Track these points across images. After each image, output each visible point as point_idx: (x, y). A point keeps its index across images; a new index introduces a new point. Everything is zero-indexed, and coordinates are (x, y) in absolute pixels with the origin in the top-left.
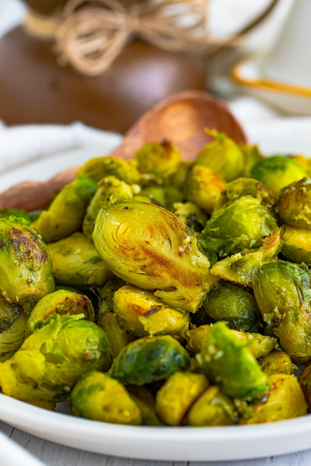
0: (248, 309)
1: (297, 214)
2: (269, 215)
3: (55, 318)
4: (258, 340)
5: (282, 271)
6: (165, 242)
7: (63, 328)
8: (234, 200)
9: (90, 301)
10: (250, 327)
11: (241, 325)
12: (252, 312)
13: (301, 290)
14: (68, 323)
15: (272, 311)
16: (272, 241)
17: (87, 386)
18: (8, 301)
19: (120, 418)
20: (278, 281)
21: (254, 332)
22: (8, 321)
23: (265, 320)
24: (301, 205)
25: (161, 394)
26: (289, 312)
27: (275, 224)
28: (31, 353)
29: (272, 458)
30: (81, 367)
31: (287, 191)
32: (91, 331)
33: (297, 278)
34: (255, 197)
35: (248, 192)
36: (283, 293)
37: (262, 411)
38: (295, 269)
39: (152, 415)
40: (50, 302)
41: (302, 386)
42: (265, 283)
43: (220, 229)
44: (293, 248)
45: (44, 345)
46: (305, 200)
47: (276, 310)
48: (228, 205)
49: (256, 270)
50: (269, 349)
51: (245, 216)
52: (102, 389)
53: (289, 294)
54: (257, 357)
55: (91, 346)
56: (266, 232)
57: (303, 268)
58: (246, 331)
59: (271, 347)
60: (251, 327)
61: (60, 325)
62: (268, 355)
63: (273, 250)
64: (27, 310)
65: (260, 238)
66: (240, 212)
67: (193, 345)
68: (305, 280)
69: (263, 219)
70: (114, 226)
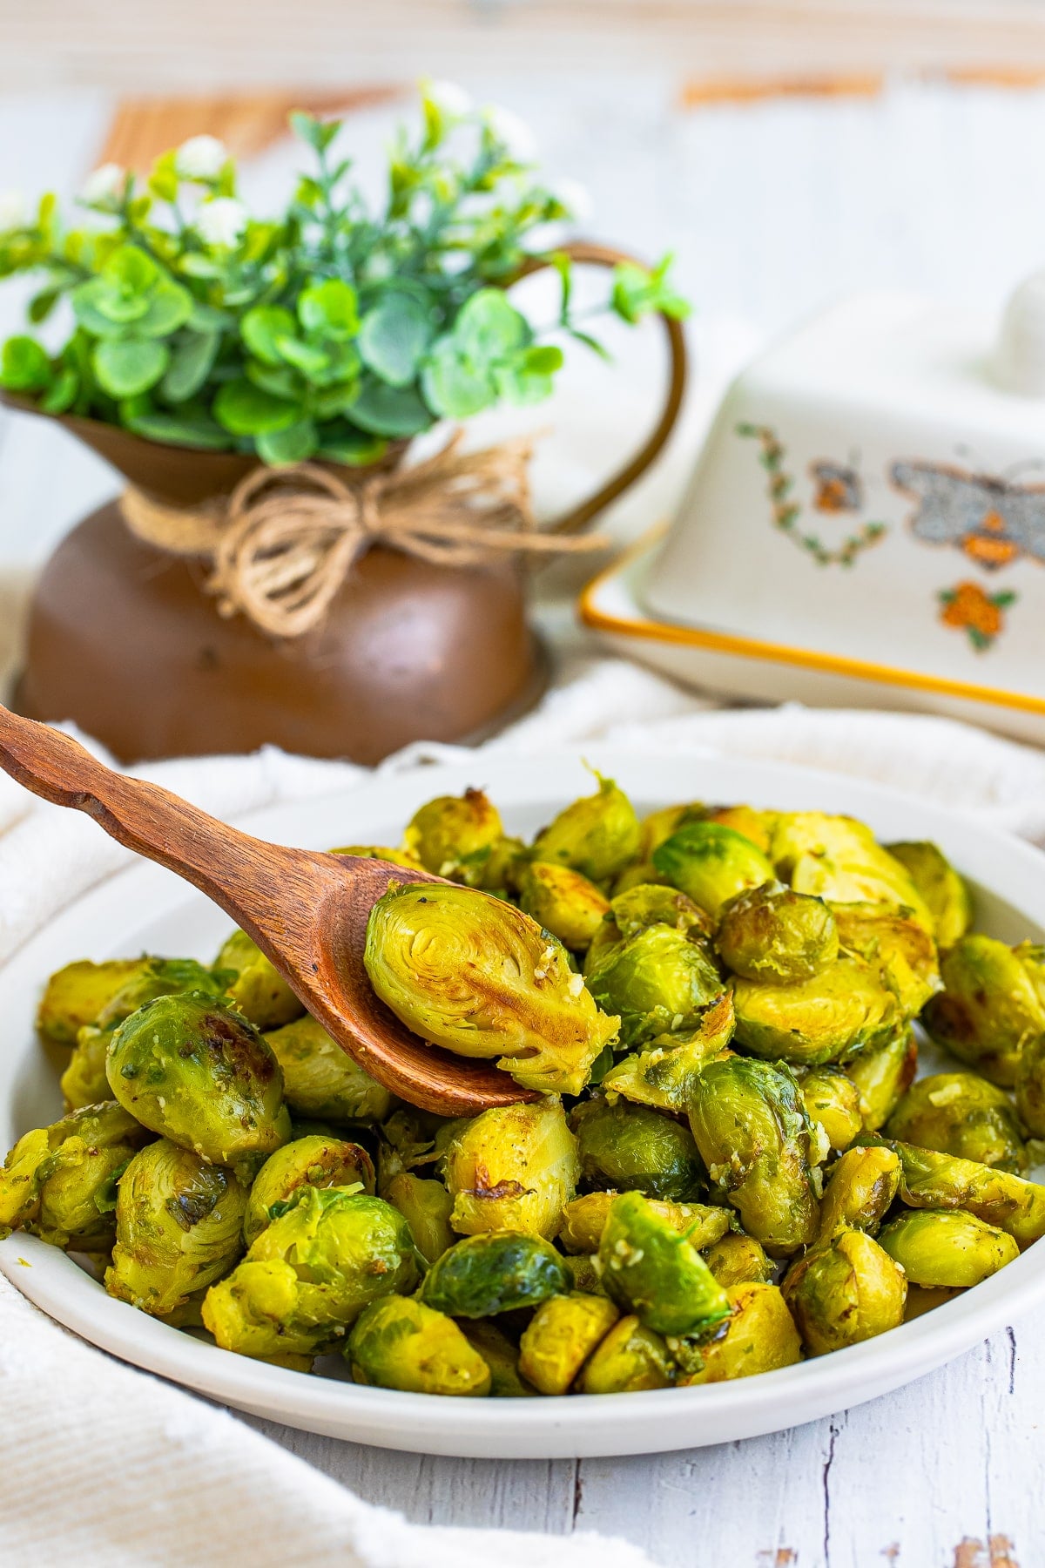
0: (678, 1156)
1: (759, 957)
2: (705, 961)
3: (309, 1195)
4: (700, 1215)
5: (744, 1080)
6: (506, 961)
7: (326, 1212)
8: (635, 935)
9: (368, 1154)
10: (683, 1190)
11: (667, 1188)
12: (687, 1162)
13: (780, 1115)
14: (336, 1203)
15: (726, 1159)
16: (721, 1020)
17: (383, 1326)
18: (204, 1161)
19: (454, 1384)
20: (737, 1101)
21: (692, 1201)
22: (207, 1200)
23: (714, 1176)
24: (766, 940)
25: (528, 1338)
26: (761, 1160)
27: (717, 979)
28: (269, 1265)
29: (737, 1443)
30: (365, 1288)
31: (736, 909)
32: (378, 1216)
33: (772, 1094)
34: (674, 926)
35: (660, 917)
36: (747, 1125)
37: (717, 1355)
38: (766, 1074)
39: (510, 1375)
40: (292, 1162)
41: (789, 1302)
42: (713, 1105)
43: (610, 996)
44: (754, 1026)
45: (291, 1249)
46: (773, 928)
47: (735, 1157)
48: (623, 948)
49: (692, 1079)
50: (720, 1231)
51: (658, 967)
52: (415, 1330)
53: (759, 1125)
54: (699, 1248)
55: (382, 1246)
56: (703, 998)
57: (782, 1071)
58: (675, 1200)
59: (725, 1228)
60: (686, 1190)
61: (320, 1206)
62: (719, 1242)
63: (723, 1037)
64: (243, 1178)
65: (690, 1009)
66: (647, 960)
67: (575, 1232)
68: (787, 1094)
69: (695, 970)
70: (403, 936)
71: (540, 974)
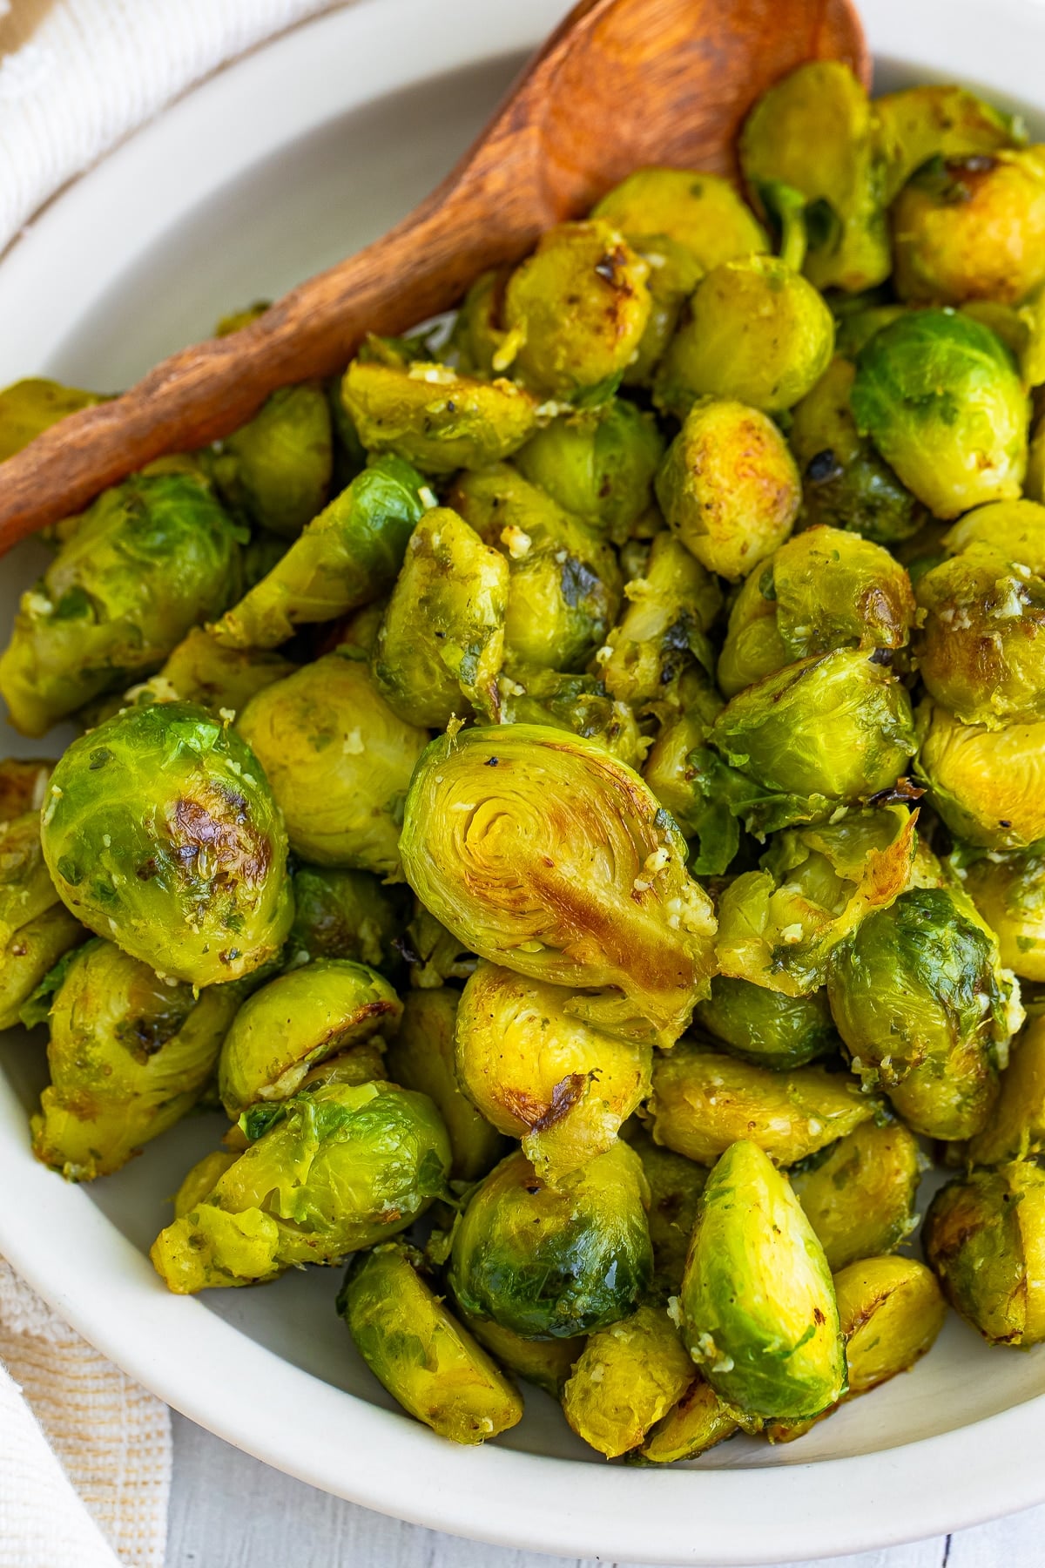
2: (892, 710)
3: (303, 1115)
5: (911, 968)
6: (598, 856)
7: (325, 1139)
15: (873, 1061)
23: (856, 1069)
26: (922, 1066)
28: (241, 1220)
30: (370, 1236)
33: (949, 982)
34: (855, 649)
35: (839, 637)
36: (907, 1031)
43: (751, 761)
45: (273, 1196)
46: (994, 675)
47: (886, 1064)
51: (822, 737)
52: (428, 1363)
53: (924, 1030)
55: (395, 1185)
61: (315, 1135)
68: (971, 974)
69: (874, 730)
70: (458, 813)
71: (640, 885)
